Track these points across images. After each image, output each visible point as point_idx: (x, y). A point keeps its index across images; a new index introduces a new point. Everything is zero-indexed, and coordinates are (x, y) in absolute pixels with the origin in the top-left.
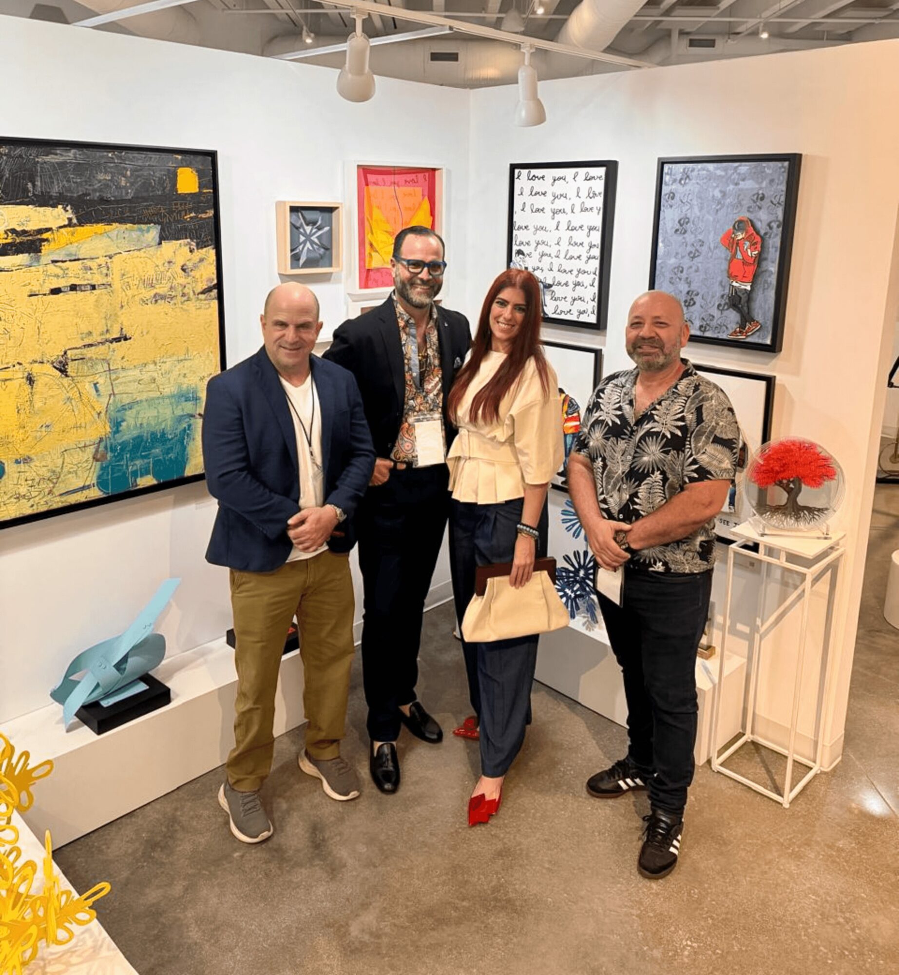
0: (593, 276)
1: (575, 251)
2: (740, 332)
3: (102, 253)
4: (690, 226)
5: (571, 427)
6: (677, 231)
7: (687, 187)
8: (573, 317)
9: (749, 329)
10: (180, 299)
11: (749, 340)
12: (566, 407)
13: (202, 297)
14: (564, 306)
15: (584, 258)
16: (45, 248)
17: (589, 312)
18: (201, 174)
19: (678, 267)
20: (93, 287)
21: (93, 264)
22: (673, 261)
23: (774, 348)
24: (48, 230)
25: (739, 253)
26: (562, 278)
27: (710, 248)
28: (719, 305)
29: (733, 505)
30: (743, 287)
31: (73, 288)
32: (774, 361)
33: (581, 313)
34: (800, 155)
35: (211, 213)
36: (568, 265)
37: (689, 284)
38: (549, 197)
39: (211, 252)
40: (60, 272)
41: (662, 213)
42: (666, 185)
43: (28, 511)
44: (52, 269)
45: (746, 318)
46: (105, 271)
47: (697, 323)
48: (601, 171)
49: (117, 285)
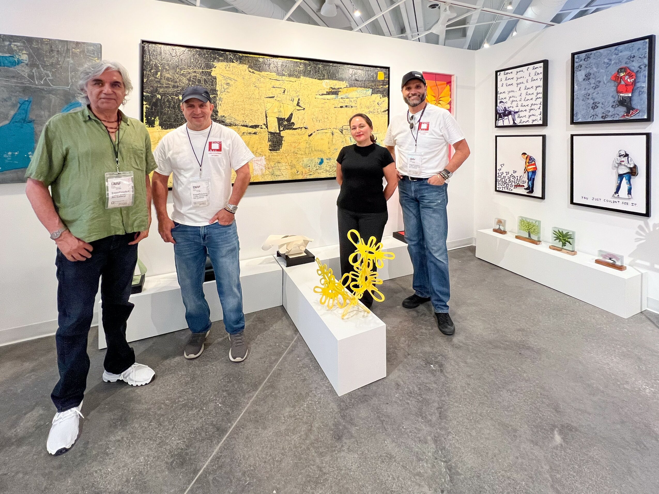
0: (539, 105)
1: (529, 97)
2: (627, 115)
3: (355, 96)
4: (592, 76)
5: (531, 168)
6: (584, 79)
7: (589, 62)
8: (530, 123)
9: (632, 113)
10: (376, 113)
11: (632, 118)
12: (528, 161)
13: (383, 113)
14: (524, 119)
15: (534, 99)
16: (340, 93)
17: (538, 120)
18: (385, 74)
19: (586, 94)
20: (352, 107)
21: (352, 100)
22: (583, 92)
23: (649, 119)
24: (341, 88)
25: (622, 81)
26: (523, 109)
27: (604, 83)
28: (612, 106)
29: (630, 194)
30: (626, 95)
31: (346, 106)
32: (650, 126)
33: (533, 121)
34: (655, 36)
35: (387, 86)
36: (525, 103)
37: (594, 100)
38: (515, 79)
39: (386, 99)
40: (343, 101)
41: (575, 74)
42: (577, 62)
43: (329, 176)
44: (341, 100)
45: (630, 109)
46: (355, 102)
47: (600, 115)
48: (542, 64)
49: (358, 107)
